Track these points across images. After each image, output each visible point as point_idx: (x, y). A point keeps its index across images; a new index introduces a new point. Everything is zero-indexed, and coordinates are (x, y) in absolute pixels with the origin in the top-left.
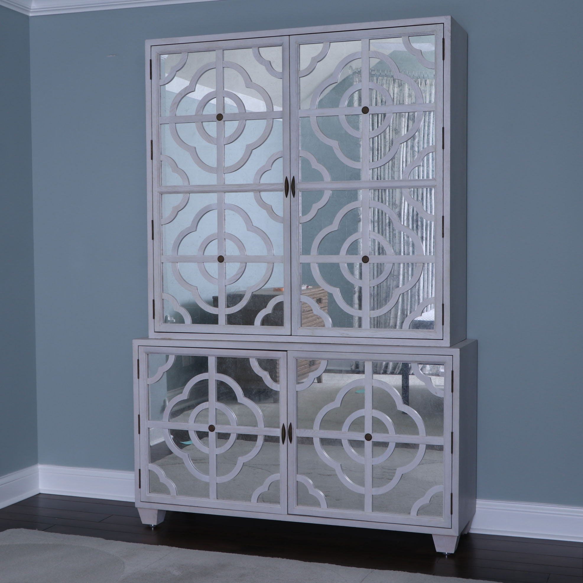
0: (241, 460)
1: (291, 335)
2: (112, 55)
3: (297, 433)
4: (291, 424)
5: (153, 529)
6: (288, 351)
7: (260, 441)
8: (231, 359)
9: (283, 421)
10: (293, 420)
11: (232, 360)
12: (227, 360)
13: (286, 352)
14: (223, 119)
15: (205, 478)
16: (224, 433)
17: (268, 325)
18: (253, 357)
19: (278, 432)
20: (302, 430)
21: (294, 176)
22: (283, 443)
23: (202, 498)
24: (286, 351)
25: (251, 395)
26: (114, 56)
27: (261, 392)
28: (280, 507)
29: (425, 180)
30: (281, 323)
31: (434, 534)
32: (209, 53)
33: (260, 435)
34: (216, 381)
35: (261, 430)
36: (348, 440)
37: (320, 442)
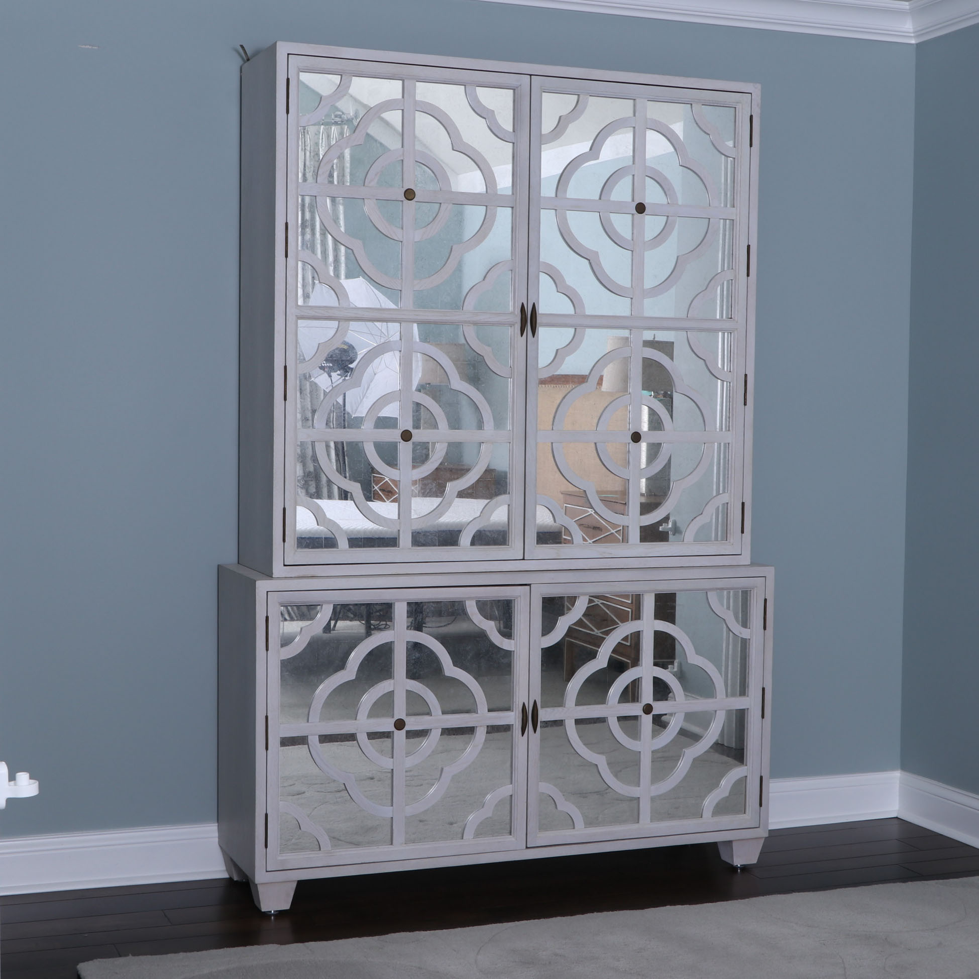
0: (451, 771)
1: (524, 559)
2: (90, 45)
3: (545, 715)
4: (535, 702)
5: (273, 918)
6: (532, 585)
7: (481, 735)
8: (431, 604)
9: (522, 697)
10: (536, 695)
11: (434, 606)
12: (425, 607)
13: (529, 587)
14: (415, 199)
15: (386, 811)
16: (417, 731)
17: (481, 545)
18: (470, 598)
19: (512, 718)
20: (549, 710)
21: (534, 303)
22: (523, 734)
23: (380, 847)
24: (529, 585)
25: (464, 662)
26: (93, 47)
27: (481, 655)
28: (513, 839)
29: (724, 320)
30: (502, 540)
32: (390, 82)
33: (481, 726)
34: (408, 642)
35: (483, 717)
36: (618, 717)
37: (575, 724)
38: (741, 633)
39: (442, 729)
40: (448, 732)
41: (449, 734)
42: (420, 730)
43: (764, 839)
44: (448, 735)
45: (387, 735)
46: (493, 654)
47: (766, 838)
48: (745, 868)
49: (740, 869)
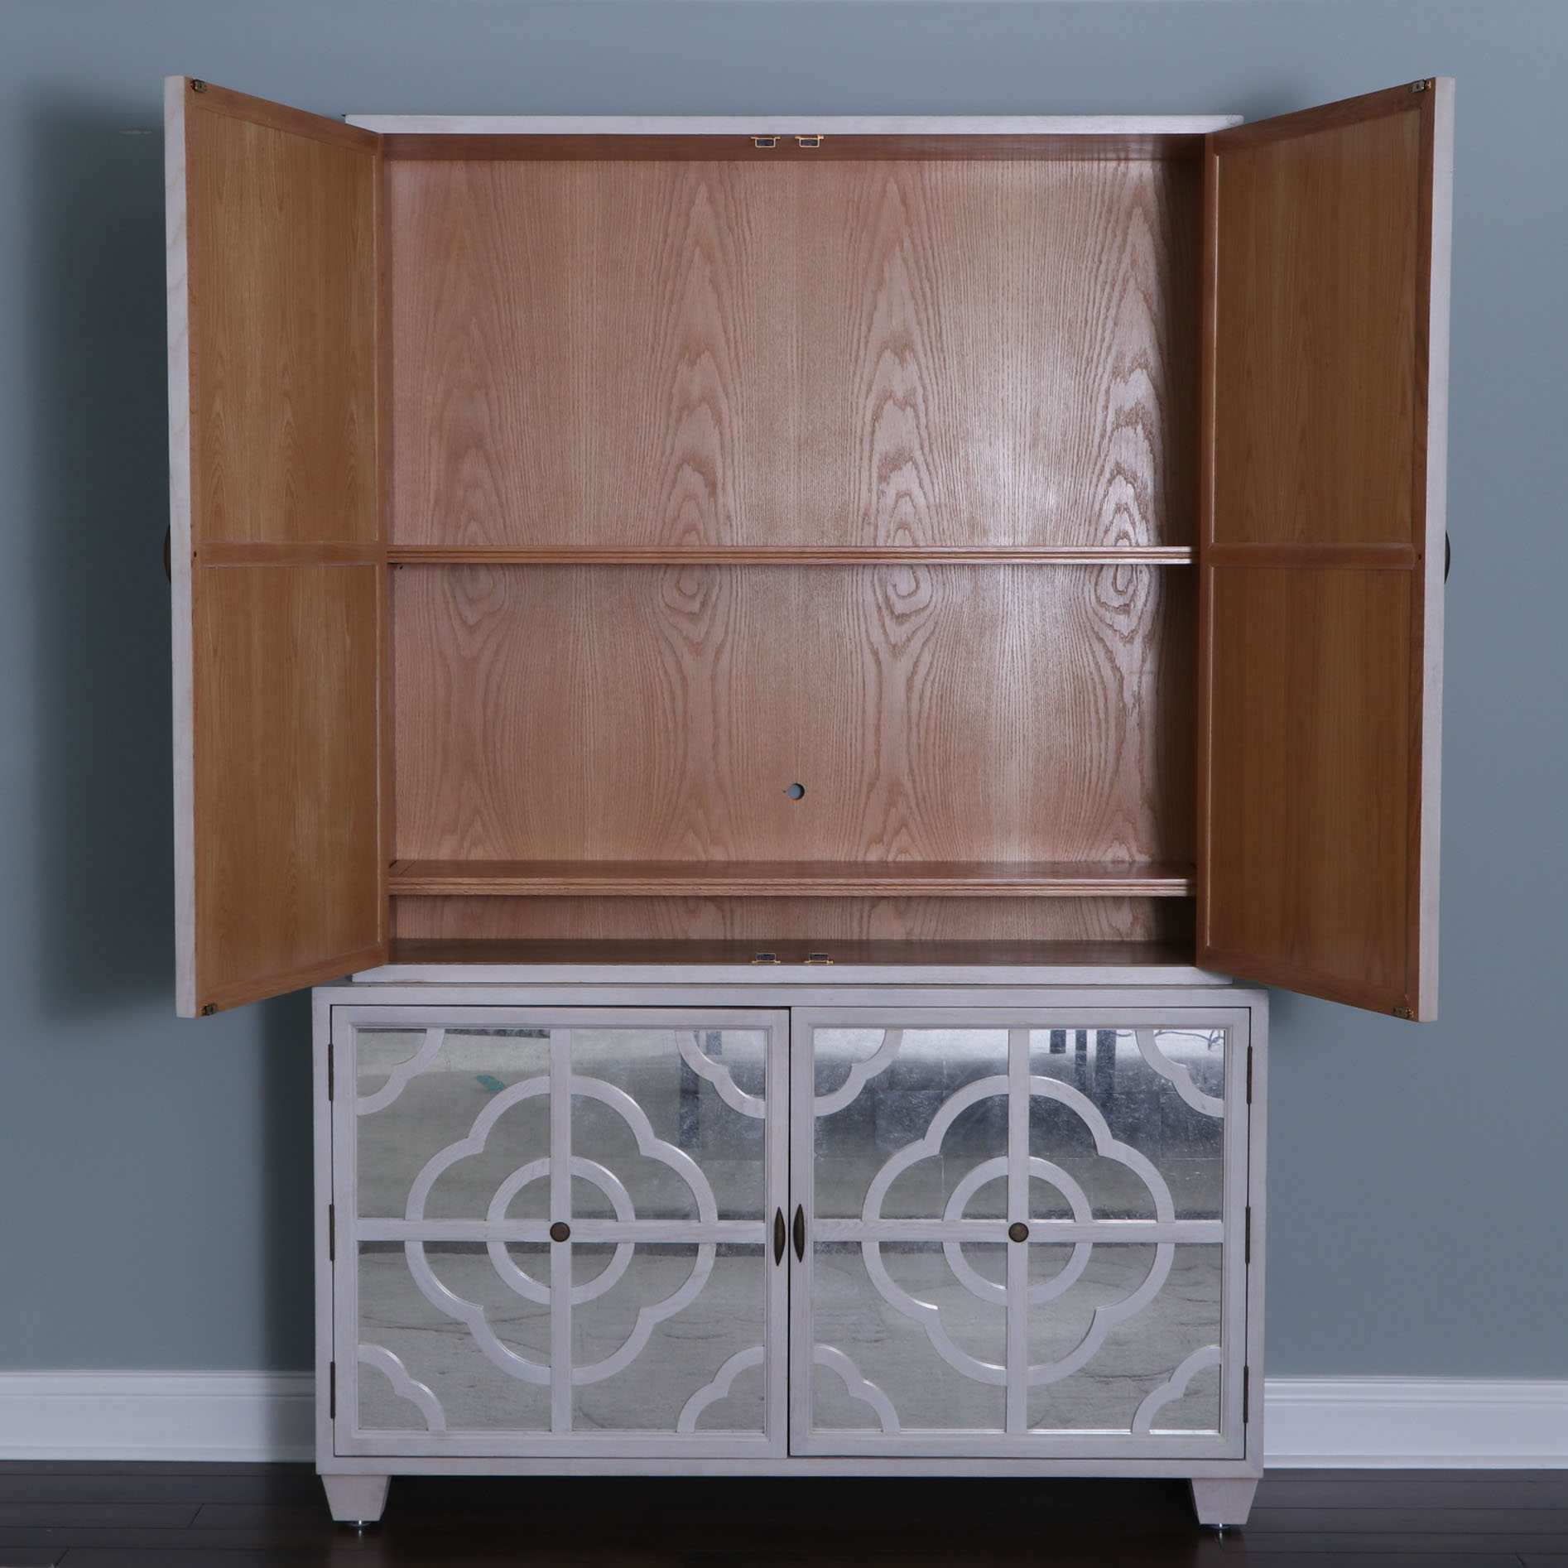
0: (649, 1318)
3: (817, 1230)
4: (800, 1210)
5: (360, 1532)
6: (793, 1008)
7: (706, 1259)
9: (777, 1199)
10: (806, 1196)
13: (787, 1011)
15: (538, 1374)
16: (594, 1244)
19: (759, 1232)
20: (828, 1223)
22: (778, 1262)
23: (529, 1432)
24: (788, 1008)
25: (676, 1133)
27: (708, 1124)
28: (765, 1440)
31: (1195, 1479)
33: (705, 1243)
34: (574, 1097)
35: (709, 1229)
36: (961, 1243)
37: (881, 1251)
38: (1204, 1107)
39: (636, 1244)
40: (646, 1249)
41: (651, 1253)
42: (598, 1243)
43: (1257, 1482)
44: (648, 1254)
45: (542, 1249)
46: (727, 1122)
47: (1260, 1481)
48: (1231, 1531)
49: (1223, 1534)
